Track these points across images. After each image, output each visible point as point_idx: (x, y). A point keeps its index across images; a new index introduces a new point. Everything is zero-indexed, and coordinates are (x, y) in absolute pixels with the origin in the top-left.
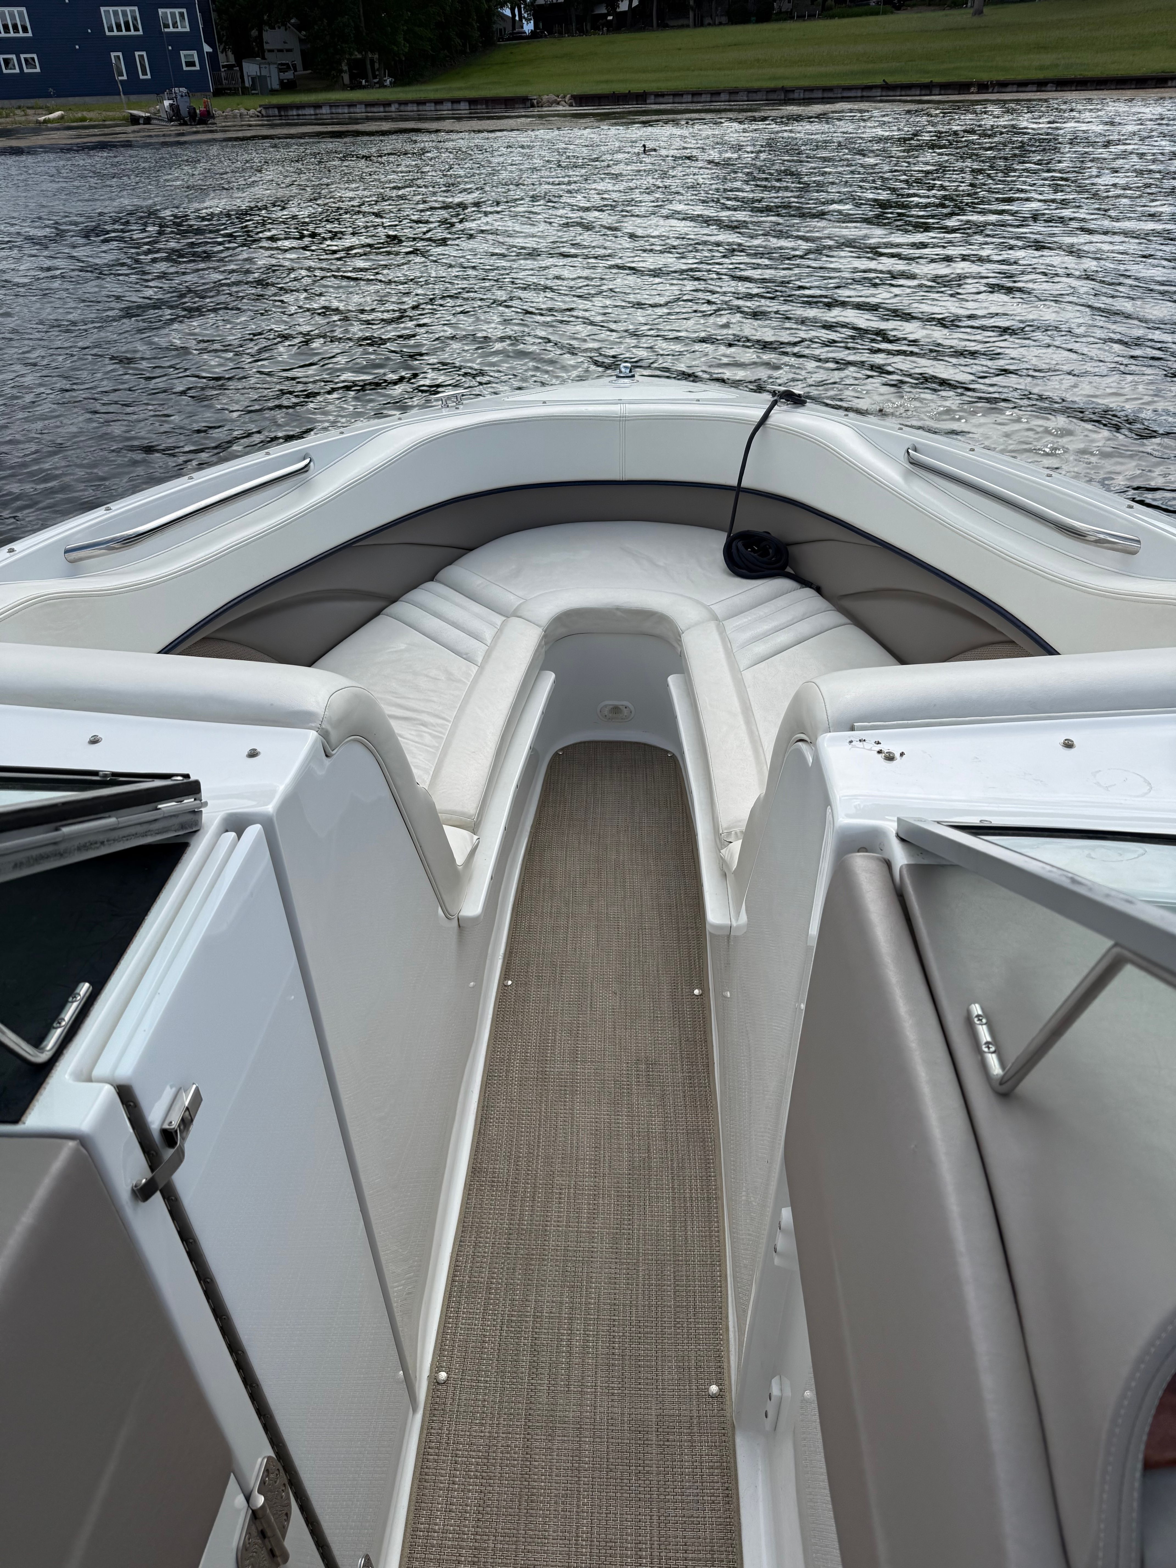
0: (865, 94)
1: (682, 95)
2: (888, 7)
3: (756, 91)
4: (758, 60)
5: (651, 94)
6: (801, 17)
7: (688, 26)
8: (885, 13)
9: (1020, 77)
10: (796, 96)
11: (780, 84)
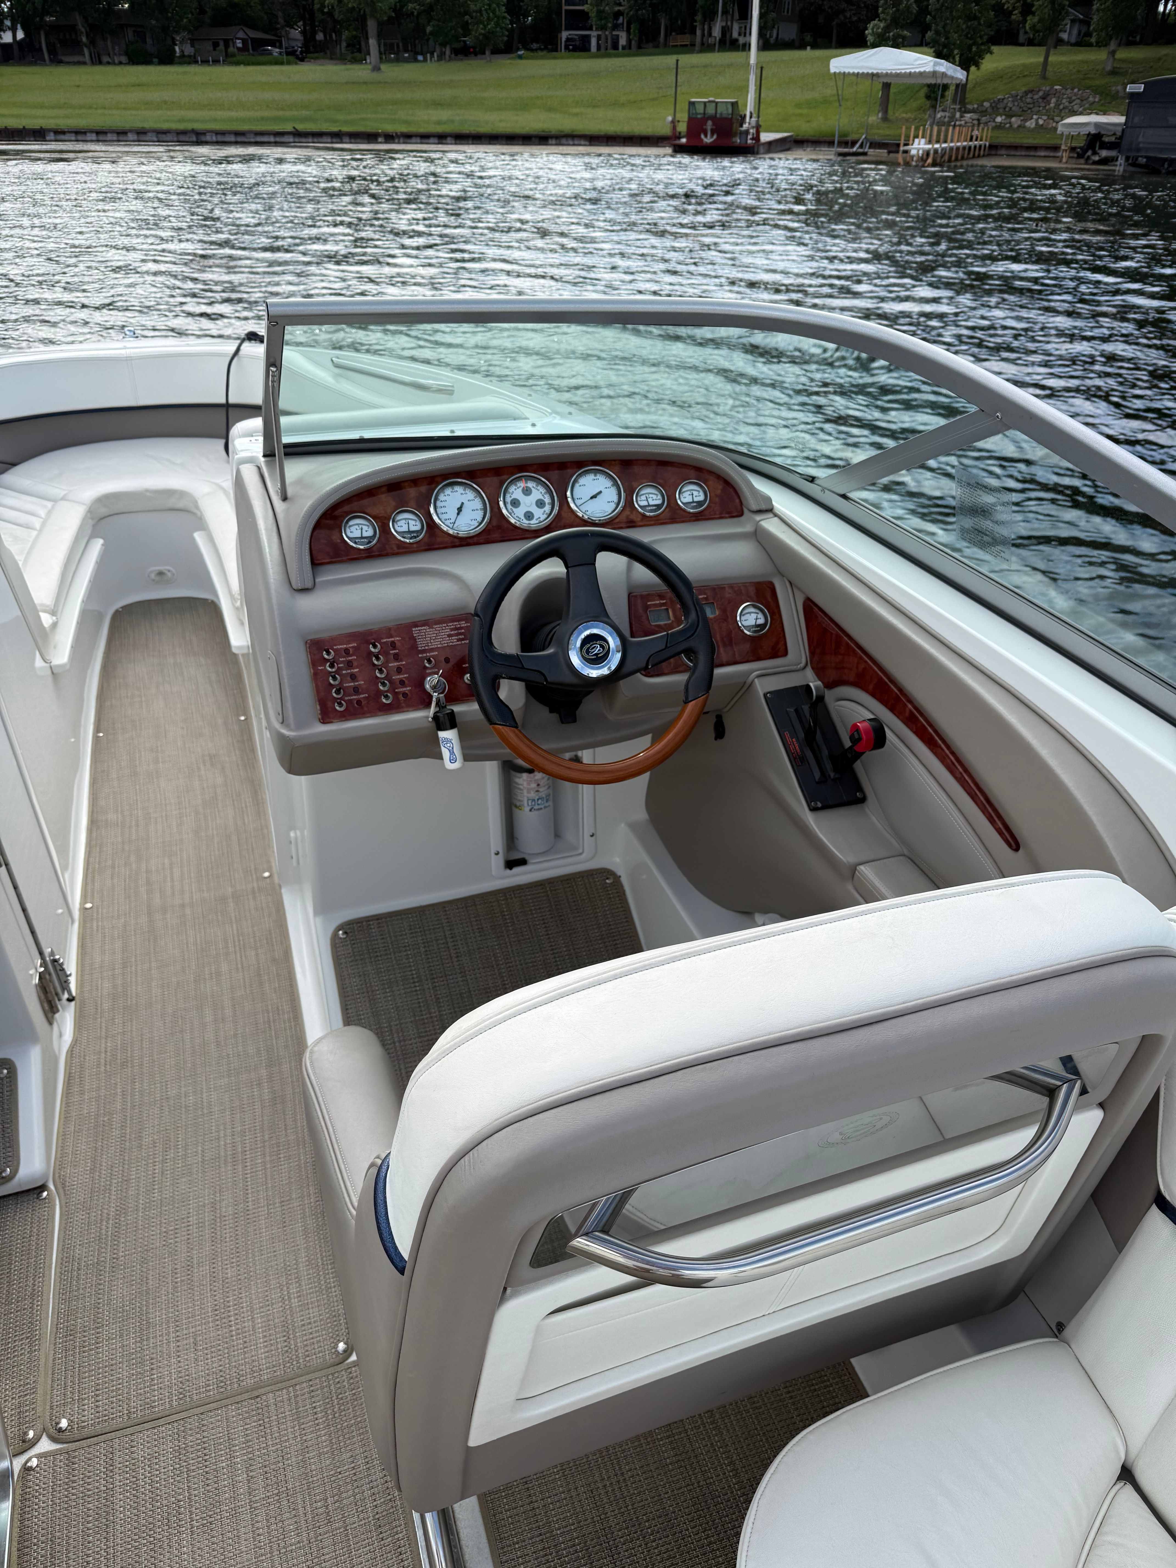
0: (278, 139)
1: (85, 133)
2: (291, 58)
3: (166, 132)
4: (165, 102)
5: (50, 130)
6: (205, 62)
7: (84, 63)
8: (289, 63)
9: (422, 130)
10: (208, 138)
11: (189, 126)
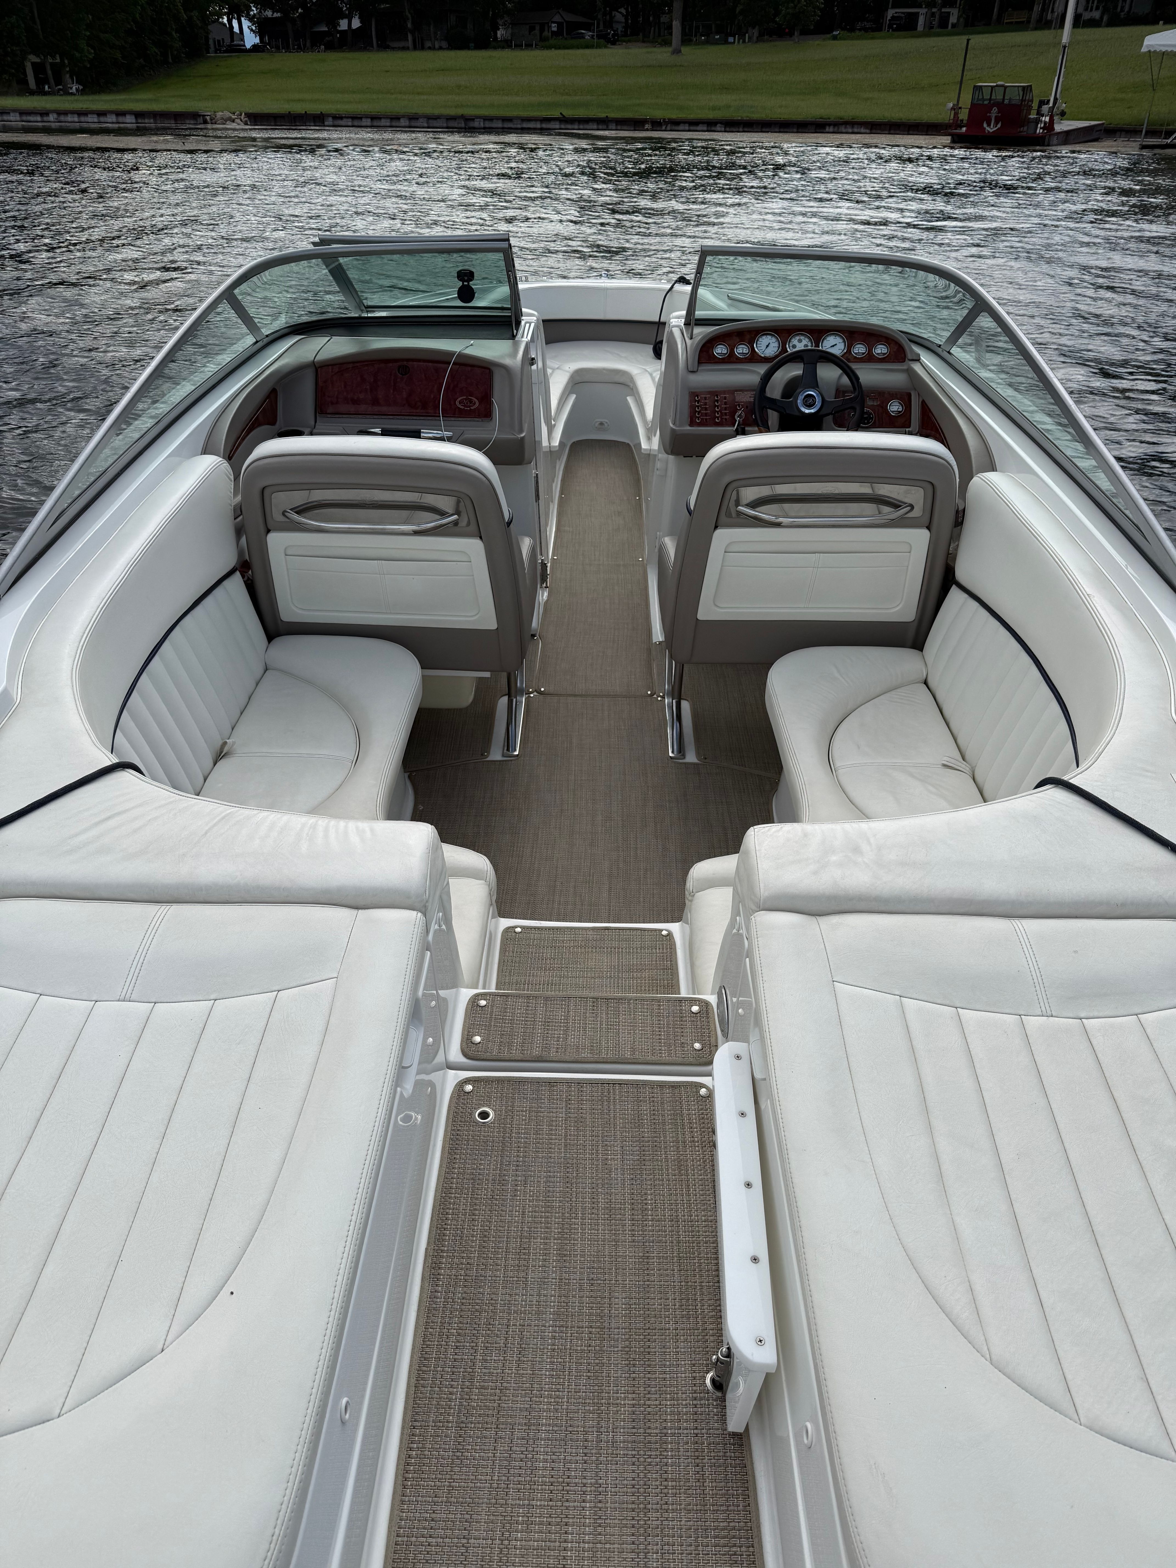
0: (544, 126)
1: (362, 118)
2: (602, 41)
3: (436, 118)
4: (459, 87)
5: (328, 115)
6: (519, 46)
7: (407, 49)
8: (597, 47)
9: (692, 116)
10: (476, 124)
